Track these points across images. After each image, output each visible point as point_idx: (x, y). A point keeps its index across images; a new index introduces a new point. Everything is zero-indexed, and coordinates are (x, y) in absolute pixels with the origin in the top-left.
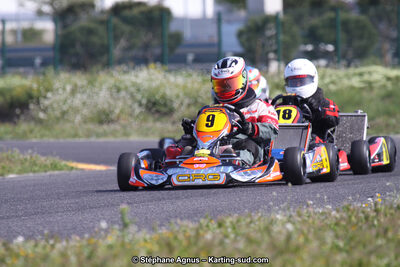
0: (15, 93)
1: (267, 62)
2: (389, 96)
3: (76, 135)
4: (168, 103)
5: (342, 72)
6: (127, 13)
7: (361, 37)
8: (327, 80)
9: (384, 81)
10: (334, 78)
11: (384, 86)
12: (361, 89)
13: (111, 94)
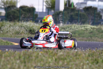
1: (60, 23)
2: (92, 32)
4: (34, 31)
5: (79, 26)
6: (24, 8)
7: (84, 18)
8: (76, 27)
11: (90, 30)
12: (84, 30)
13: (20, 28)
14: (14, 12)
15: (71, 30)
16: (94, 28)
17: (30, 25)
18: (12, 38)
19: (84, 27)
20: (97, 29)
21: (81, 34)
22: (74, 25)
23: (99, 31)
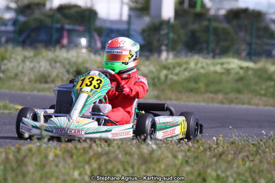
1: (160, 52)
2: (241, 79)
3: (23, 89)
5: (209, 61)
6: (67, 11)
7: (225, 40)
8: (199, 65)
9: (238, 69)
10: (204, 65)
11: (238, 73)
12: (222, 74)
13: (50, 64)
15: (186, 73)
16: (247, 68)
17: (78, 57)
18: (24, 92)
19: (222, 64)
20: (255, 71)
21: (213, 82)
22: (196, 57)
23: (260, 77)
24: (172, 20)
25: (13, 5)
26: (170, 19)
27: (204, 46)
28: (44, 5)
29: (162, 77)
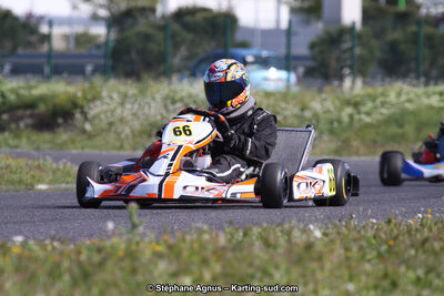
0: (57, 101)
1: (341, 78)
3: (121, 148)
5: (420, 90)
6: (188, 19)
8: (404, 98)
10: (412, 96)
12: (441, 109)
13: (165, 105)
14: (147, 37)
15: (384, 111)
19: (442, 94)
21: (427, 124)
22: (398, 85)
24: (359, 26)
25: (103, 13)
26: (354, 23)
27: (413, 65)
28: (153, 10)
29: (346, 119)
